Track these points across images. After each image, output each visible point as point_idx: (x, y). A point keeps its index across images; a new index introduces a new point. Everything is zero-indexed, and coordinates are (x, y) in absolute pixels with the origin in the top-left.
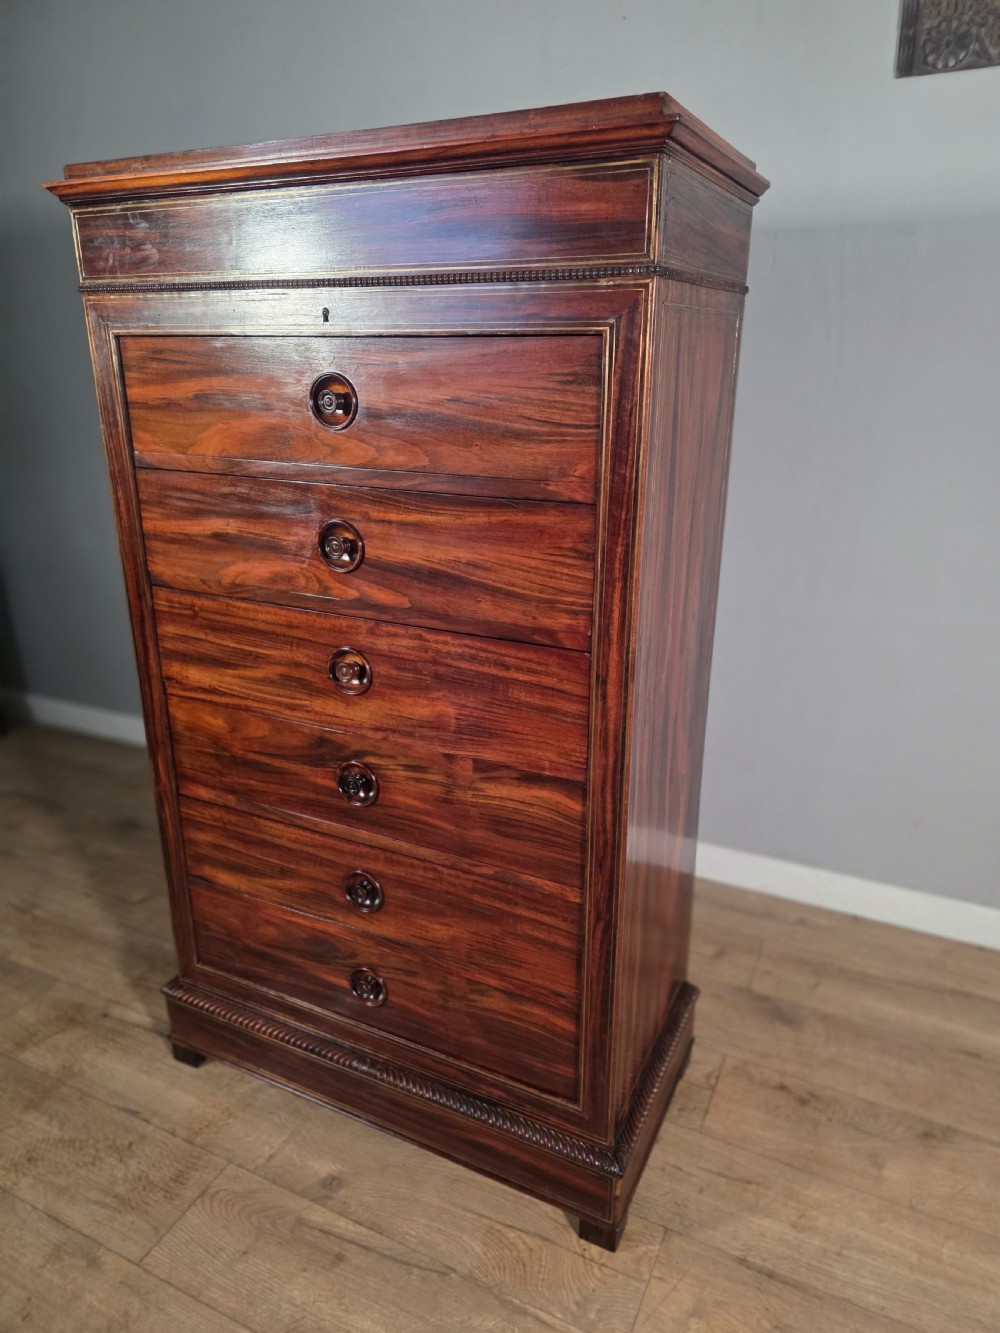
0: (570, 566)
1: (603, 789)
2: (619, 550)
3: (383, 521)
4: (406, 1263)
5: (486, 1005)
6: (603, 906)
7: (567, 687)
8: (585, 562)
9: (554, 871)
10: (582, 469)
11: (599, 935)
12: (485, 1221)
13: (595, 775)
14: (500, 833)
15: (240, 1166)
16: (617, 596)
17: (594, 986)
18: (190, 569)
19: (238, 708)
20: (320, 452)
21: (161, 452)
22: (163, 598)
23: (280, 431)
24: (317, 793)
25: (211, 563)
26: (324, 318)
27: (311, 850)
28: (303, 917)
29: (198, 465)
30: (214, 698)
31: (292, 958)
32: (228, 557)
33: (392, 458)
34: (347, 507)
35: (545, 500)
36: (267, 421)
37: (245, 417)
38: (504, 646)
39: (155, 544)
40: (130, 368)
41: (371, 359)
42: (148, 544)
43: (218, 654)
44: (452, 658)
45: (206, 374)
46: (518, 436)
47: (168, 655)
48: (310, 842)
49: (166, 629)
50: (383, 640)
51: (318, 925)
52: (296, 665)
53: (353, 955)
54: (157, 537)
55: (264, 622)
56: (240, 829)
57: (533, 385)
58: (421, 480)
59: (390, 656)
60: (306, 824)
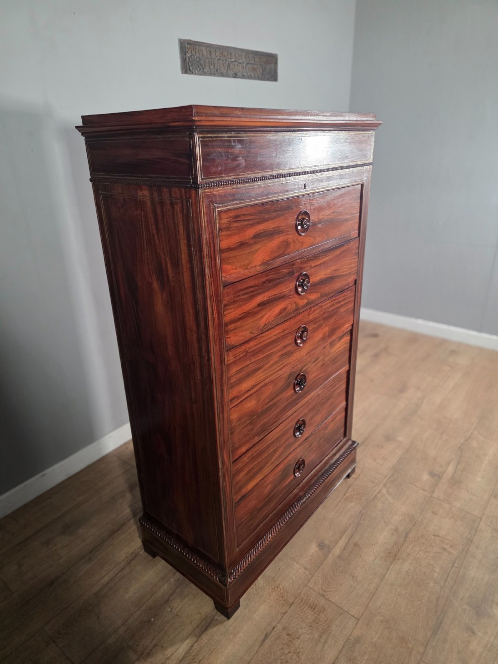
0: (354, 258)
3: (315, 266)
4: (358, 525)
5: (328, 432)
12: (342, 500)
14: (334, 364)
15: (309, 580)
16: (361, 263)
18: (246, 330)
19: (261, 388)
20: (298, 246)
21: (235, 273)
22: (231, 355)
23: (285, 242)
24: (288, 400)
25: (256, 320)
26: (304, 187)
27: (284, 430)
28: (281, 465)
29: (253, 272)
30: (252, 391)
31: (276, 490)
32: (263, 313)
33: (318, 240)
34: (305, 265)
35: (350, 240)
36: (281, 239)
37: (273, 240)
38: (340, 295)
39: (230, 327)
40: (222, 230)
41: (314, 202)
42: (226, 329)
43: (256, 366)
44: (328, 309)
45: (259, 223)
46: (346, 220)
47: (232, 386)
48: (284, 426)
49: (232, 372)
50: (311, 315)
51: (286, 461)
52: (285, 347)
53: (295, 460)
54: (231, 322)
55: (275, 335)
56: (259, 451)
57: (349, 202)
58: (325, 245)
59: (313, 320)
60: (283, 420)
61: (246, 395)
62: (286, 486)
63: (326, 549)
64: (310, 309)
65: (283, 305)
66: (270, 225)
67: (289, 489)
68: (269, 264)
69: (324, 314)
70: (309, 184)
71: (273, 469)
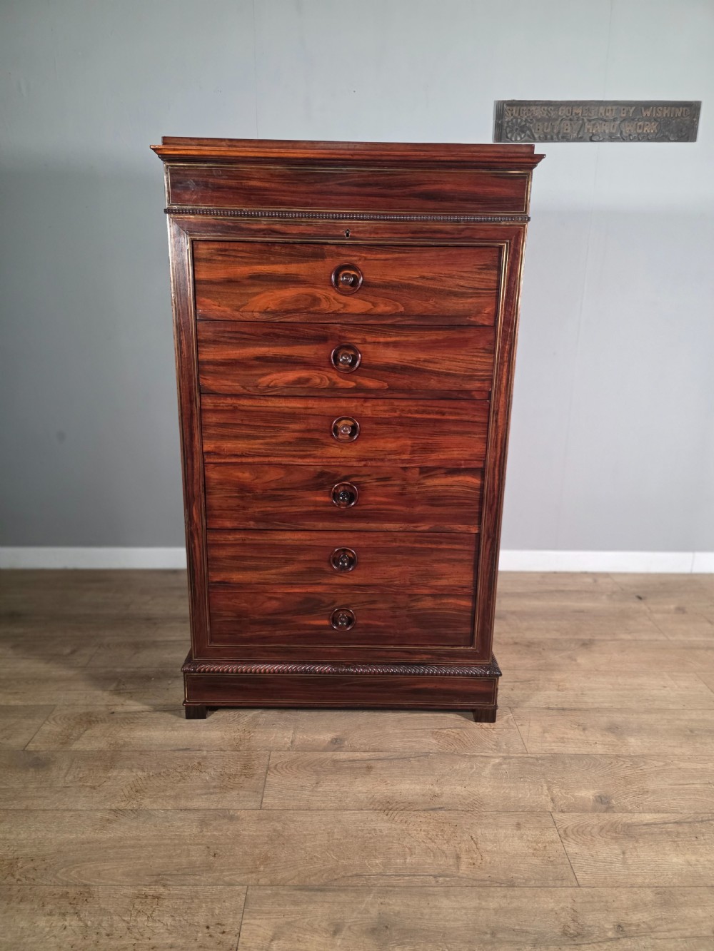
0: (481, 357)
1: (494, 469)
2: (507, 348)
3: (374, 342)
4: (405, 758)
5: (419, 607)
6: (491, 530)
7: (477, 419)
8: (490, 355)
9: (464, 519)
10: (488, 310)
11: (488, 547)
12: (427, 731)
13: (490, 462)
14: (433, 505)
15: (278, 751)
16: (505, 370)
17: (485, 576)
18: (234, 381)
19: (262, 464)
20: (336, 307)
21: (219, 310)
22: (210, 401)
23: (311, 296)
24: (317, 506)
25: (251, 375)
26: (345, 234)
27: (308, 543)
28: (299, 587)
29: (248, 317)
30: (244, 460)
31: (289, 617)
32: (265, 371)
33: (382, 308)
34: (352, 336)
35: (469, 325)
36: (301, 290)
37: (286, 288)
38: (442, 403)
39: (207, 368)
40: (200, 260)
41: (373, 257)
42: (201, 367)
43: (251, 432)
44: (412, 414)
45: (259, 264)
46: (456, 294)
47: (210, 437)
48: (308, 538)
49: (210, 420)
50: (368, 409)
51: (310, 590)
52: (309, 431)
53: (334, 602)
54: (209, 363)
55: (288, 407)
56: (256, 542)
57: (465, 270)
58: (399, 319)
59: (373, 418)
60: (306, 528)
61: (234, 460)
62: (310, 625)
63: (336, 746)
64: (366, 399)
65: (304, 374)
66: (279, 269)
67: (319, 635)
68: (278, 315)
69: (400, 417)
70: (358, 232)
71: (283, 584)
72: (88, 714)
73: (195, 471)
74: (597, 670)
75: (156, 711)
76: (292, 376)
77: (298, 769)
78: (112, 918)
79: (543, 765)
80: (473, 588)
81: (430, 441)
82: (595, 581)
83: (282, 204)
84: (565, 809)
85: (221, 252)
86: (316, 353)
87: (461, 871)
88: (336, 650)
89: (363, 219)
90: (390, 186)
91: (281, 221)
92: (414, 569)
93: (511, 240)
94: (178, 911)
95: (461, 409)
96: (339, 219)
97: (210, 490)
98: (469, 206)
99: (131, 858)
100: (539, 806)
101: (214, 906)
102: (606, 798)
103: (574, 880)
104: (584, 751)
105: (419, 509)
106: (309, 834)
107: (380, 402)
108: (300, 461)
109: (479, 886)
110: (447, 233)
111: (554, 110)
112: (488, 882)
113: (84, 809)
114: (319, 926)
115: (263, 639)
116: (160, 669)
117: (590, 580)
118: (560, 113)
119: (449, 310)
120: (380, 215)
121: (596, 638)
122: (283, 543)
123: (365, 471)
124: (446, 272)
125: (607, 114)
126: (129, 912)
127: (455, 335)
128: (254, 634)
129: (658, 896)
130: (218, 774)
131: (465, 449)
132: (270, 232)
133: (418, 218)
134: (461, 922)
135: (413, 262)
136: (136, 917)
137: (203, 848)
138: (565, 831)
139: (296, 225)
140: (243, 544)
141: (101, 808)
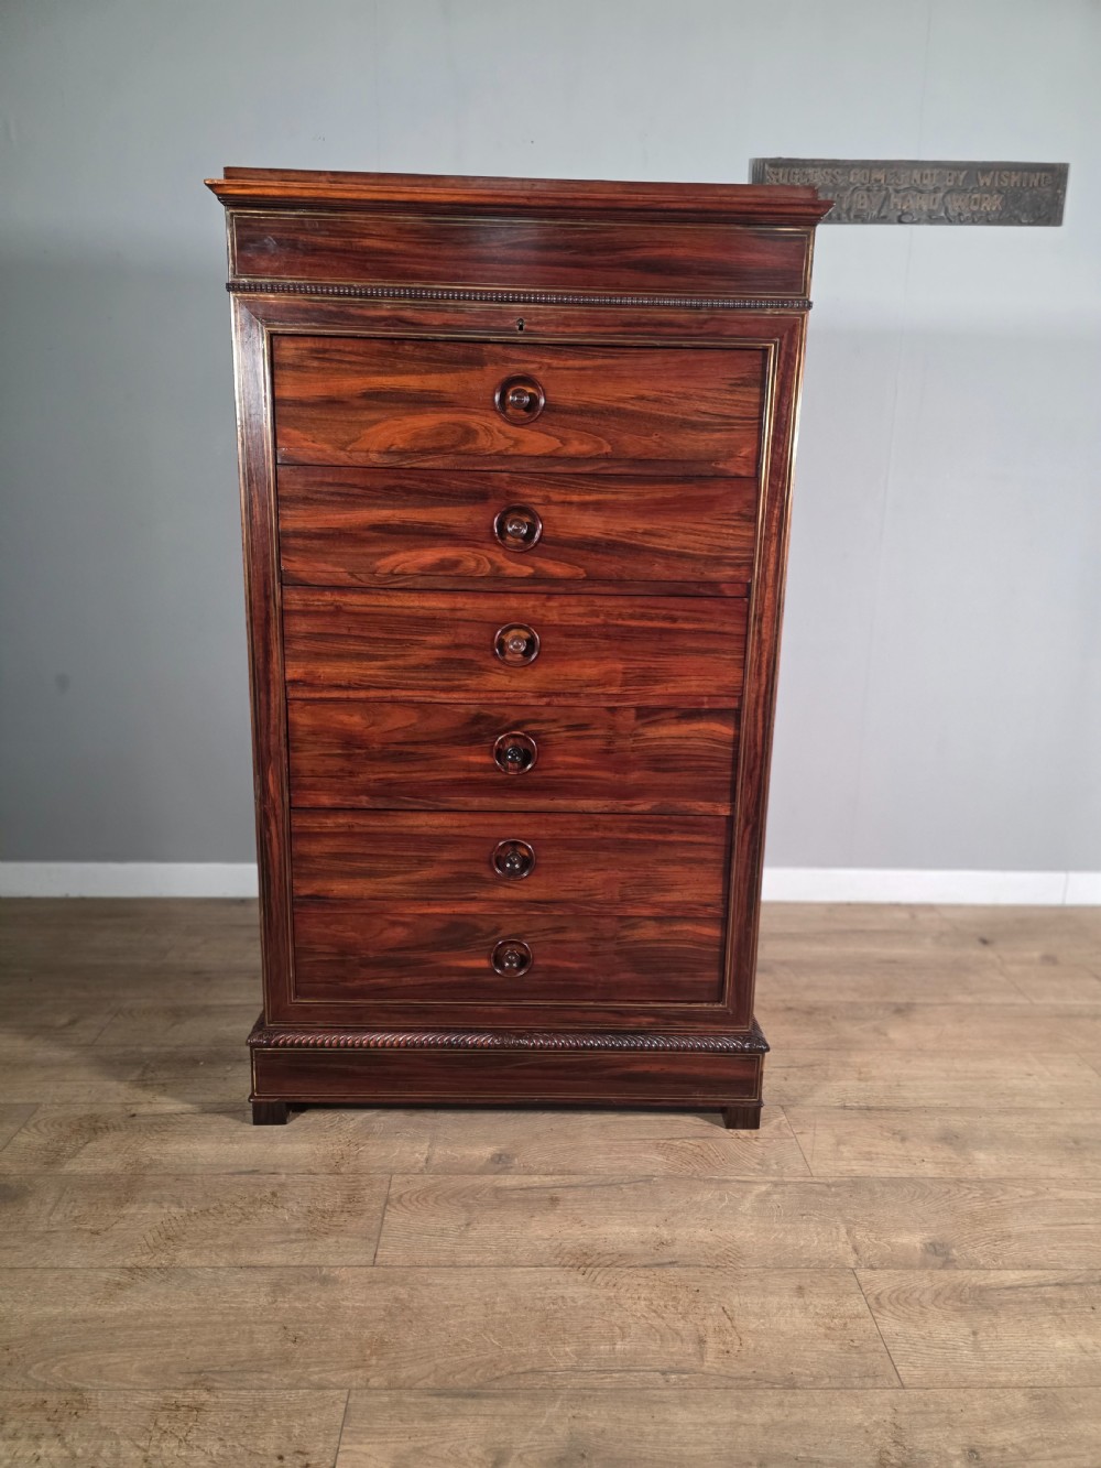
0: (734, 527)
1: (756, 711)
2: (776, 512)
3: (563, 502)
4: (612, 1184)
5: (636, 937)
6: (752, 811)
7: (727, 628)
8: (748, 524)
9: (708, 793)
10: (745, 451)
11: (747, 838)
13: (749, 699)
14: (657, 770)
15: (406, 1174)
16: (773, 548)
17: (742, 885)
18: (336, 564)
19: (382, 701)
20: (502, 444)
21: (313, 449)
22: (297, 597)
23: (461, 426)
24: (470, 771)
25: (365, 555)
26: (518, 327)
27: (456, 831)
28: (441, 906)
29: (360, 460)
30: (352, 694)
31: (424, 955)
32: (387, 549)
33: (576, 447)
34: (528, 491)
35: (715, 476)
36: (447, 417)
37: (421, 414)
38: (672, 602)
39: (293, 542)
40: (283, 366)
41: (562, 364)
42: (285, 541)
43: (363, 648)
44: (623, 619)
45: (379, 373)
46: (694, 426)
47: (297, 657)
48: (455, 823)
49: (298, 628)
50: (552, 611)
51: (459, 909)
52: (458, 647)
53: (497, 930)
54: (298, 534)
55: (423, 608)
56: (370, 829)
57: (708, 386)
58: (604, 464)
59: (561, 626)
60: (453, 806)
61: (335, 694)
62: (459, 968)
63: (500, 1166)
64: (550, 595)
65: (450, 553)
66: (411, 383)
67: (472, 985)
68: (410, 458)
69: (605, 625)
70: (538, 324)
71: (415, 899)
72: (94, 1118)
73: (272, 711)
74: (920, 1050)
75: (205, 1112)
76: (430, 556)
77: (435, 1203)
78: (118, 1444)
79: (837, 1195)
80: (722, 906)
81: (653, 665)
82: (913, 917)
83: (416, 276)
84: (877, 1264)
85: (318, 354)
86: (469, 520)
87: (706, 1364)
88: (500, 1010)
89: (546, 303)
90: (589, 250)
91: (414, 305)
92: (628, 874)
93: (782, 338)
94: (232, 1432)
95: (703, 612)
96: (508, 301)
97: (296, 745)
98: (714, 283)
99: (155, 1345)
100: (833, 1259)
101: (291, 1423)
102: (942, 1245)
103: (895, 1377)
104: (904, 1172)
105: (634, 777)
106: (455, 1306)
107: (573, 600)
108: (442, 697)
109: (738, 1388)
110: (680, 326)
111: (843, 174)
112: (752, 1382)
113: (79, 1266)
114: (469, 1454)
115: (380, 991)
116: (214, 1048)
117: (904, 915)
118: (852, 180)
119: (682, 451)
120: (574, 295)
121: (919, 1000)
122: (415, 831)
123: (547, 713)
124: (679, 389)
125: (925, 182)
126: (147, 1434)
127: (693, 491)
128: (366, 983)
129: (1034, 1402)
130: (305, 1210)
131: (709, 678)
132: (395, 322)
133: (633, 303)
134: (708, 1447)
135: (626, 373)
136: (159, 1441)
137: (275, 1328)
138: (877, 1299)
139: (438, 311)
140: (349, 834)
141: (108, 1265)
